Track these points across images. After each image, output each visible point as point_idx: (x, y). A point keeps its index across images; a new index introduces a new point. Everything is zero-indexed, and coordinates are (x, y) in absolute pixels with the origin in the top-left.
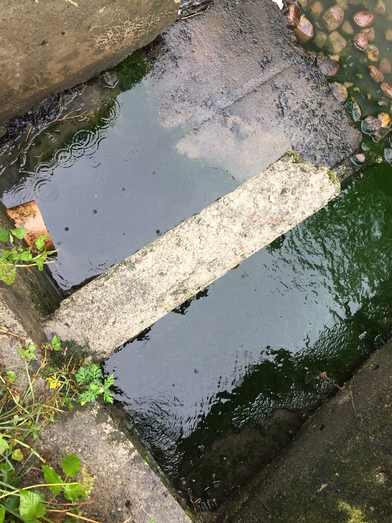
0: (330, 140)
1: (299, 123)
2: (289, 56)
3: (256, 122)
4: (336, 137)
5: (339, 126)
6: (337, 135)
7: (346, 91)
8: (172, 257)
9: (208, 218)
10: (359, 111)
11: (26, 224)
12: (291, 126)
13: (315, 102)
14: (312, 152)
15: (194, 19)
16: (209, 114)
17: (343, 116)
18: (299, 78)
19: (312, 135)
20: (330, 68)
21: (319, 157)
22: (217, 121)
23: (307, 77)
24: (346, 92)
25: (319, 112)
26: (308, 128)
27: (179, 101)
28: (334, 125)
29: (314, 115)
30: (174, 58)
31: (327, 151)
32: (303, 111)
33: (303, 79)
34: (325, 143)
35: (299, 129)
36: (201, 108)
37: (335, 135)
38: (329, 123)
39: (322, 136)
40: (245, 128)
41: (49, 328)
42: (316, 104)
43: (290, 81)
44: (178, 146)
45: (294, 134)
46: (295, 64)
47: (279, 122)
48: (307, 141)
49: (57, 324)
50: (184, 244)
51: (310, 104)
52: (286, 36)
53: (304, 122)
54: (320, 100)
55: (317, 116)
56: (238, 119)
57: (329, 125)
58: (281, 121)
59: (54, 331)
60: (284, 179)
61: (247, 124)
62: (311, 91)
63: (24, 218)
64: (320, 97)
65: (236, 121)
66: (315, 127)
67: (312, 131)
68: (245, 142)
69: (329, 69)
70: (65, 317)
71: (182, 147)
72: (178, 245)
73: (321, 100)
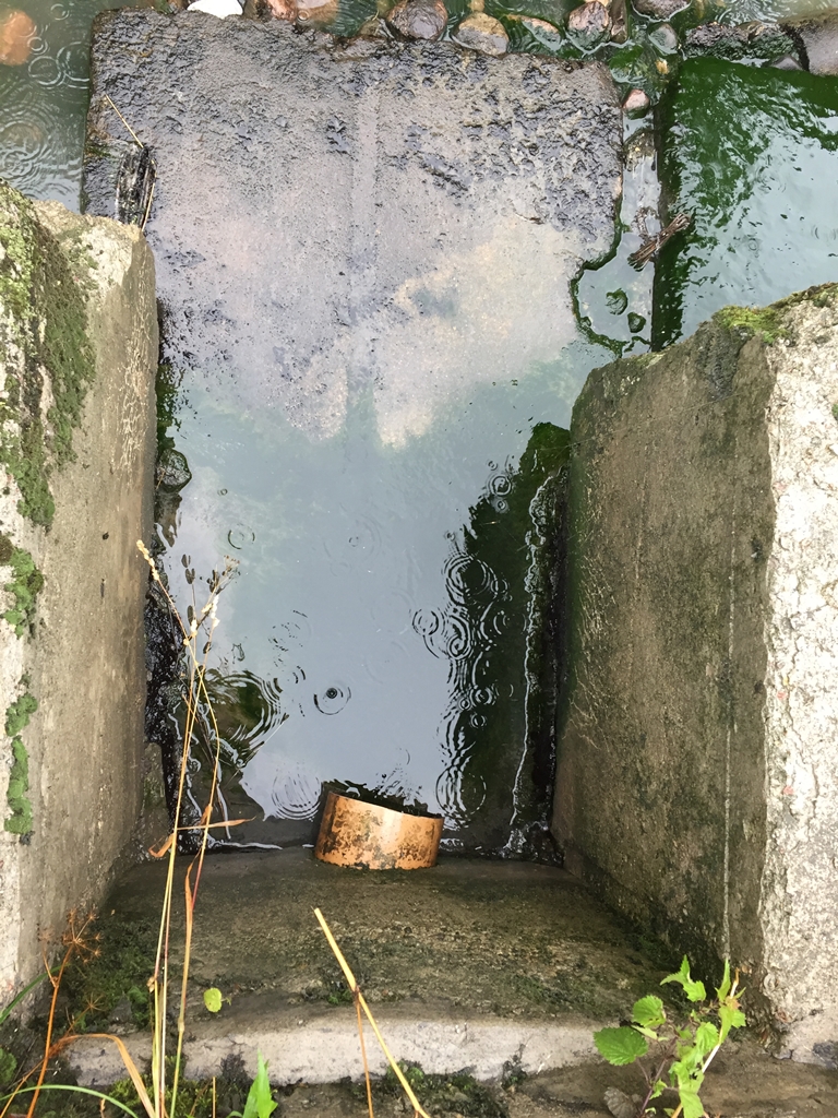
0: (572, 134)
1: (499, 169)
2: (358, 79)
3: (441, 254)
4: (573, 119)
5: (555, 96)
6: (570, 114)
7: (490, 19)
8: (824, 730)
9: (795, 603)
10: (547, 27)
11: (383, 847)
12: (495, 190)
13: (481, 104)
14: (570, 192)
15: (159, 212)
16: (364, 331)
17: (544, 70)
18: (413, 95)
19: (538, 164)
20: (431, 14)
21: (586, 185)
22: (387, 327)
23: (420, 79)
24: (493, 21)
25: (506, 112)
26: (520, 159)
27: (301, 370)
28: (548, 103)
29: (504, 126)
30: (213, 315)
31: (588, 160)
32: (481, 143)
33: (421, 89)
34: (570, 151)
35: (510, 179)
36: (343, 340)
37: (568, 119)
38: (539, 110)
39: (554, 145)
40: (438, 282)
41: (800, 1048)
42: (486, 105)
43: (407, 121)
44: (385, 439)
45: (512, 197)
46: (381, 81)
47: (471, 206)
48: (541, 182)
49: (804, 1030)
50: (815, 688)
51: (477, 117)
52: (313, 52)
53: (505, 161)
54: (483, 92)
55: (510, 123)
56: (411, 284)
57: (541, 114)
58: (470, 200)
59: (812, 1043)
60: (815, 394)
61: (432, 274)
62: (454, 93)
63: (369, 842)
64: (478, 86)
65: (412, 290)
66: (526, 144)
67: (531, 158)
68: (463, 306)
69: (432, 18)
70: (799, 1005)
71: (392, 434)
72: (809, 700)
73: (483, 87)
